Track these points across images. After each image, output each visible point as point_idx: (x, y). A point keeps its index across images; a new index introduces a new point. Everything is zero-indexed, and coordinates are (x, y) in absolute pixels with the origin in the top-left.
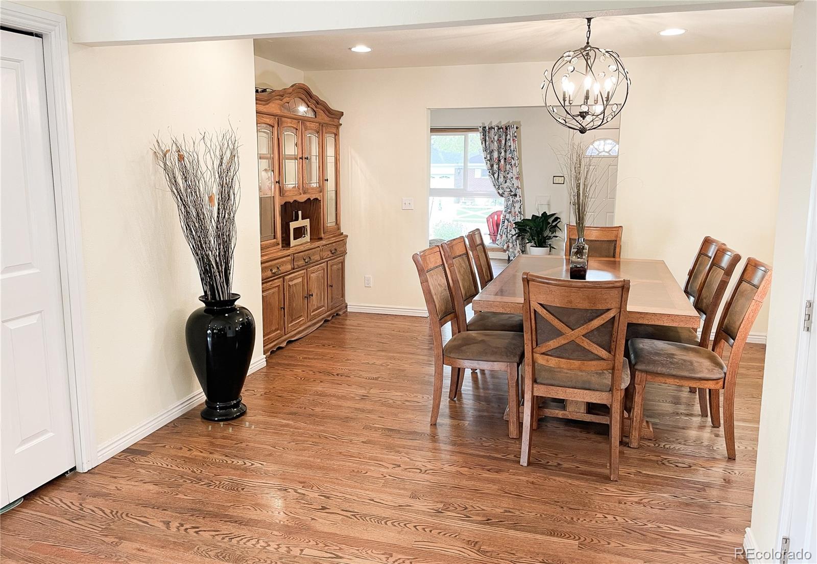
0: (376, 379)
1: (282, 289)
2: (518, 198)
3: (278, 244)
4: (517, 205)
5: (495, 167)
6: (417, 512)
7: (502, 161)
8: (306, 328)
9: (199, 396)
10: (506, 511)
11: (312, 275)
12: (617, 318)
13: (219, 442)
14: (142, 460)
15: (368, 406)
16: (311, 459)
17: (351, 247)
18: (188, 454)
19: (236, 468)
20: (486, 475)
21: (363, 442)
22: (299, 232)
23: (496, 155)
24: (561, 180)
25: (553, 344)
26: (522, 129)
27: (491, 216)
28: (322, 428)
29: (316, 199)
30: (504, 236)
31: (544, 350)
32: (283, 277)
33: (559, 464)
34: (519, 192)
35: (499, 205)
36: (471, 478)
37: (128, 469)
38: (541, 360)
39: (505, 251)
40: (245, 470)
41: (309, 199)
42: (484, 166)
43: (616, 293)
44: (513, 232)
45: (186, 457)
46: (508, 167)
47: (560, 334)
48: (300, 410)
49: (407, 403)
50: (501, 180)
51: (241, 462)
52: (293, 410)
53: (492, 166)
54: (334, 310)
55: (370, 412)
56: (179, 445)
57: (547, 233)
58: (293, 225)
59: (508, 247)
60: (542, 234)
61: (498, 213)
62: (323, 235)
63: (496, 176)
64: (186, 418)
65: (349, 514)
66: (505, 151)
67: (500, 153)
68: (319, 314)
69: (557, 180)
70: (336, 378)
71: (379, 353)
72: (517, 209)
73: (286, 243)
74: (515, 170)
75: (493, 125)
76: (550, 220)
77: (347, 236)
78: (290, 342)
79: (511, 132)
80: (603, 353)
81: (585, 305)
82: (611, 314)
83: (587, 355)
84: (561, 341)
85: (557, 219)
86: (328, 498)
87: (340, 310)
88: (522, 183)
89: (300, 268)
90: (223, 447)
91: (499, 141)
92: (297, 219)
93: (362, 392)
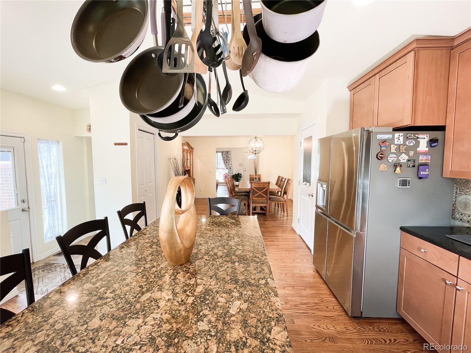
2: (231, 169)
4: (231, 171)
5: (225, 162)
7: (227, 160)
12: (268, 189)
25: (256, 195)
26: (231, 152)
27: (224, 174)
29: (189, 169)
34: (231, 168)
35: (227, 171)
42: (222, 161)
46: (229, 161)
50: (227, 165)
53: (224, 161)
57: (239, 178)
61: (226, 174)
66: (228, 158)
67: (226, 158)
69: (241, 165)
74: (230, 162)
75: (224, 151)
76: (240, 175)
77: (195, 179)
79: (229, 153)
80: (265, 196)
81: (262, 187)
84: (258, 194)
85: (241, 174)
88: (232, 166)
91: (226, 155)
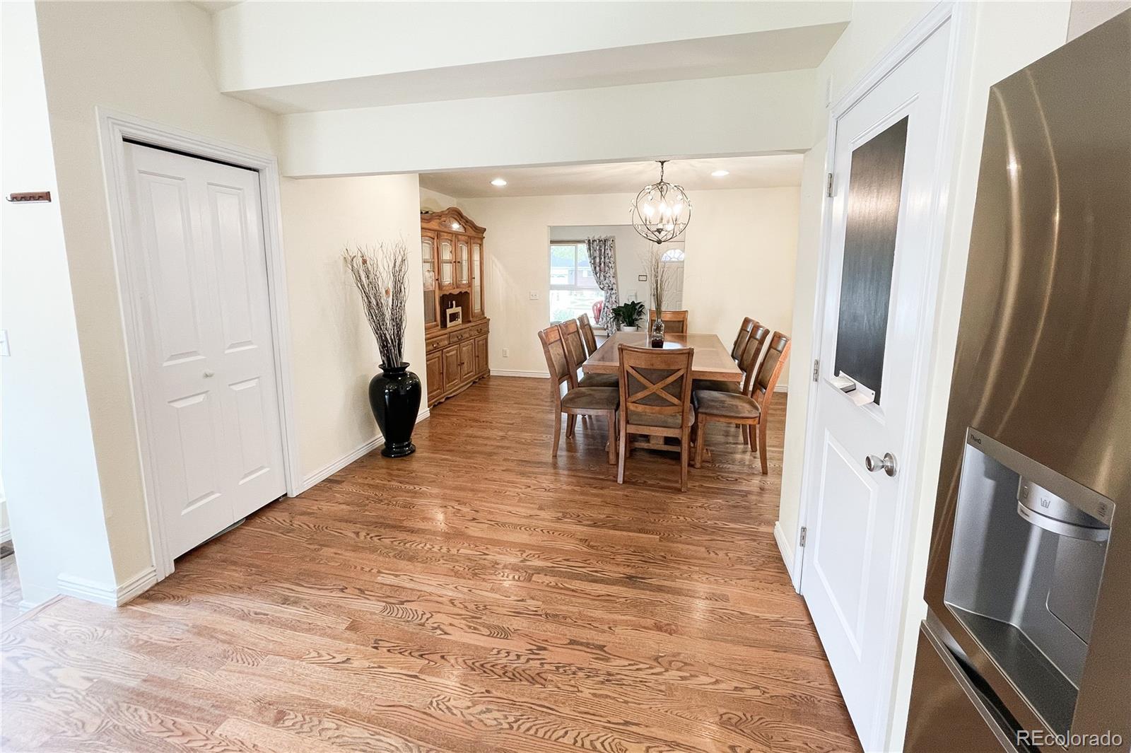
0: (512, 424)
1: (441, 359)
2: (614, 291)
3: (438, 326)
4: (614, 296)
5: (598, 269)
6: (543, 520)
7: (603, 265)
8: (460, 388)
9: (380, 439)
10: (607, 517)
11: (464, 349)
12: (685, 376)
13: (396, 472)
14: (337, 487)
15: (506, 443)
16: (464, 484)
17: (492, 327)
18: (372, 482)
19: (409, 491)
20: (594, 491)
21: (503, 470)
22: (454, 317)
23: (598, 260)
24: (644, 278)
25: (640, 395)
26: (616, 241)
27: (595, 305)
28: (472, 461)
29: (466, 292)
30: (605, 319)
31: (633, 400)
32: (442, 350)
33: (645, 482)
34: (615, 287)
35: (600, 297)
36: (582, 493)
37: (327, 494)
38: (632, 407)
39: (605, 330)
40: (416, 493)
41: (461, 292)
42: (590, 268)
43: (684, 358)
44: (611, 316)
45: (372, 485)
46: (607, 268)
47: (645, 388)
48: (456, 448)
49: (536, 441)
50: (602, 278)
51: (412, 487)
52: (451, 448)
53: (595, 268)
54: (480, 374)
55: (508, 448)
56: (365, 476)
57: (635, 316)
58: (449, 312)
59: (607, 326)
60: (632, 317)
61: (600, 302)
62: (471, 319)
63: (598, 275)
64: (371, 455)
65: (493, 523)
66: (605, 258)
67: (600, 259)
68: (470, 377)
69: (641, 278)
70: (482, 424)
71: (514, 405)
72: (614, 299)
73: (444, 325)
74: (612, 271)
75: (596, 238)
76: (637, 307)
77: (489, 320)
78: (447, 399)
79: (608, 243)
80: (675, 401)
81: (663, 367)
82: (680, 373)
83: (664, 403)
84: (645, 393)
85: (642, 306)
86: (477, 511)
87: (484, 374)
88: (617, 281)
89: (455, 343)
90: (398, 476)
91: (600, 250)
92: (452, 307)
93: (501, 434)
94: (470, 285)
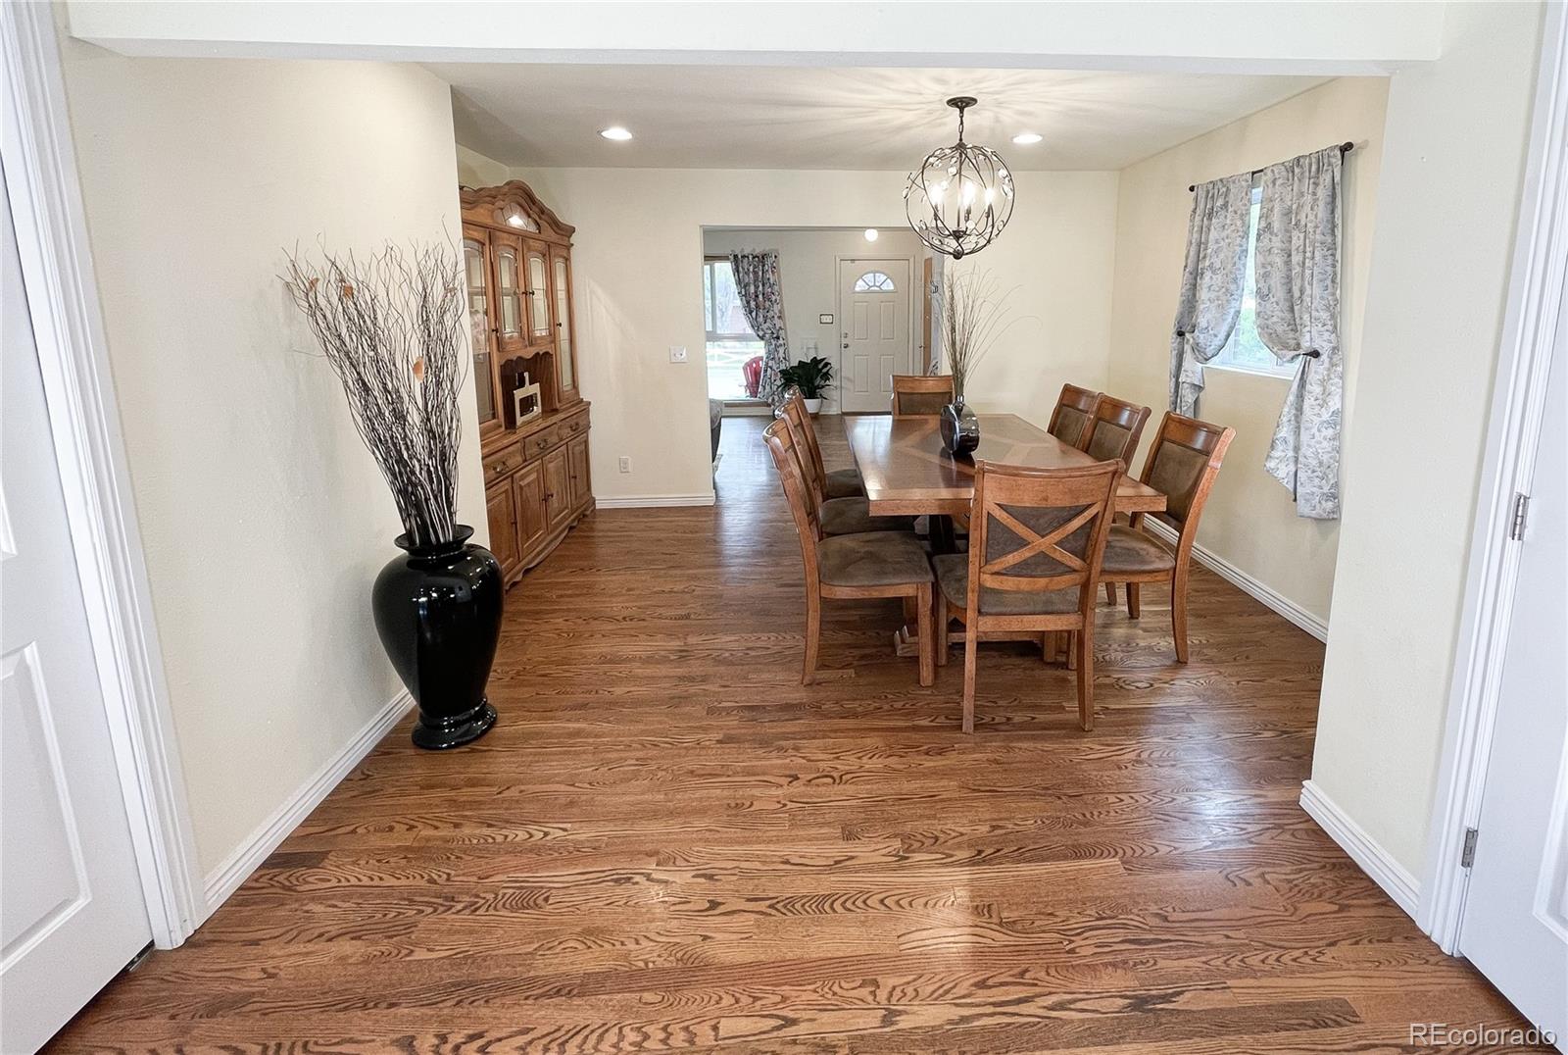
0: (687, 616)
1: (510, 494)
2: (781, 342)
3: (501, 426)
8: (548, 544)
11: (551, 465)
14: (312, 880)
16: (648, 797)
17: (594, 416)
18: (408, 840)
20: (929, 763)
22: (528, 404)
23: (752, 289)
24: (828, 319)
25: (1012, 559)
27: (749, 364)
29: (547, 353)
30: (768, 388)
31: (996, 568)
32: (512, 476)
34: (782, 334)
38: (992, 582)
39: (769, 405)
40: (537, 850)
41: (538, 354)
42: (738, 303)
45: (407, 849)
48: (592, 697)
49: (753, 653)
50: (761, 319)
51: (522, 835)
52: (580, 698)
54: (580, 511)
56: (386, 822)
58: (519, 394)
59: (773, 400)
60: (813, 384)
62: (558, 405)
63: (754, 314)
65: (762, 906)
67: (757, 287)
68: (564, 518)
70: (624, 624)
72: (781, 355)
73: (510, 422)
74: (776, 308)
75: (746, 253)
76: (821, 366)
77: (590, 403)
78: (527, 571)
79: (769, 262)
80: (1076, 562)
82: (1093, 512)
83: (1056, 569)
85: (827, 364)
87: (586, 510)
89: (534, 458)
91: (755, 273)
92: (522, 385)
94: (553, 337)
